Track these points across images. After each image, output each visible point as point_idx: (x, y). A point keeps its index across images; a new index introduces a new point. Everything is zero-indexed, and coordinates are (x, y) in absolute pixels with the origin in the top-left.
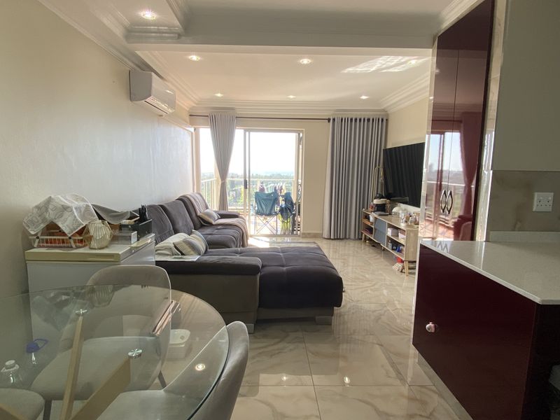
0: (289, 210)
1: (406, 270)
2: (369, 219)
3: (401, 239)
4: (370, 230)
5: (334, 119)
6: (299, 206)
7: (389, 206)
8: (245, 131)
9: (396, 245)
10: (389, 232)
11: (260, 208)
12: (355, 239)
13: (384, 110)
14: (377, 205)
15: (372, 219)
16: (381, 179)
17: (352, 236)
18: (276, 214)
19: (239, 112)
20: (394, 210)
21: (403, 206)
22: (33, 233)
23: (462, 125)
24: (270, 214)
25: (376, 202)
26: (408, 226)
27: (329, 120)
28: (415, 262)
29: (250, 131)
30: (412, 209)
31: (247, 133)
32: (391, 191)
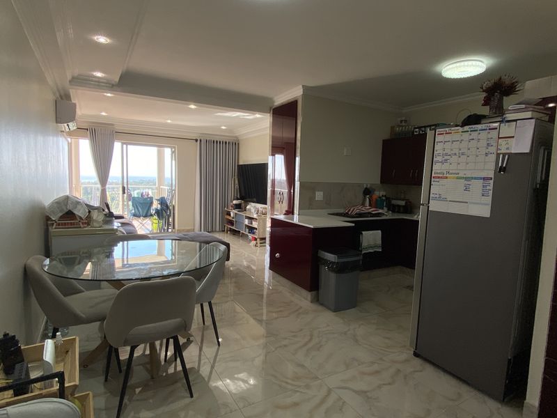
0: (164, 211)
1: (259, 245)
2: (230, 215)
3: (255, 224)
4: (231, 223)
5: (201, 140)
6: (174, 207)
7: (243, 205)
8: (123, 144)
9: (252, 229)
10: (247, 222)
11: (136, 210)
12: (220, 231)
13: (236, 137)
14: (236, 205)
15: (232, 215)
16: (237, 186)
17: (218, 229)
18: (151, 215)
19: (118, 128)
20: (248, 207)
21: (253, 204)
22: (54, 219)
23: (285, 151)
24: (146, 216)
25: (235, 202)
26: (258, 216)
27: (196, 140)
28: (265, 239)
29: (127, 144)
30: (259, 206)
31: (125, 146)
32: (243, 195)
